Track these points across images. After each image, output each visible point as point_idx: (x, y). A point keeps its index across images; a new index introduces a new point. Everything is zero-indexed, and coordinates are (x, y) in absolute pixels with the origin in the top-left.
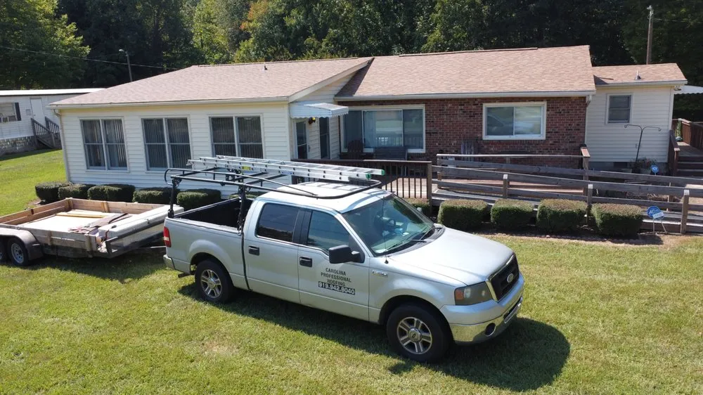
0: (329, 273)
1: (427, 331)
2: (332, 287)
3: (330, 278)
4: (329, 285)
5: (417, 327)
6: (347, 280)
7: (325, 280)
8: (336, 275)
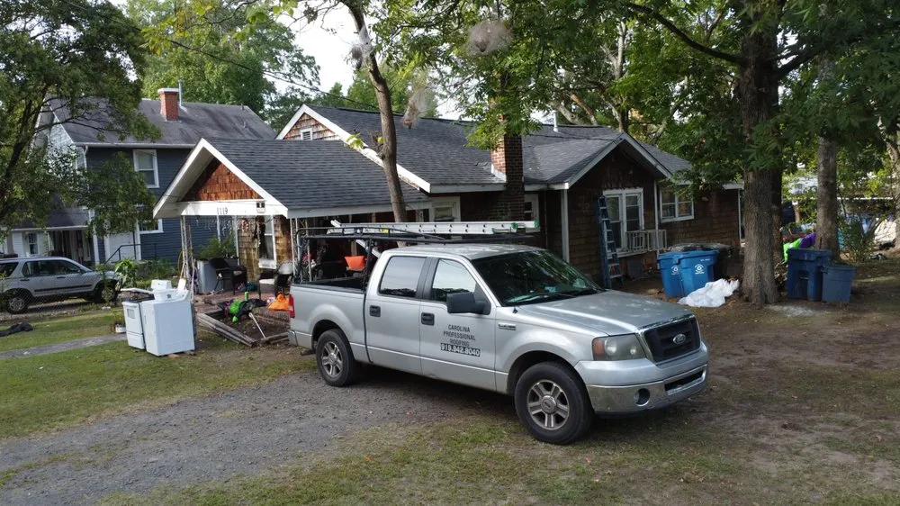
0: (452, 331)
1: (565, 403)
2: (455, 349)
3: (453, 338)
4: (452, 346)
5: (553, 395)
6: (472, 338)
7: (447, 340)
8: (459, 332)
